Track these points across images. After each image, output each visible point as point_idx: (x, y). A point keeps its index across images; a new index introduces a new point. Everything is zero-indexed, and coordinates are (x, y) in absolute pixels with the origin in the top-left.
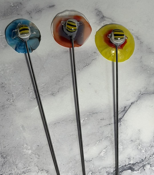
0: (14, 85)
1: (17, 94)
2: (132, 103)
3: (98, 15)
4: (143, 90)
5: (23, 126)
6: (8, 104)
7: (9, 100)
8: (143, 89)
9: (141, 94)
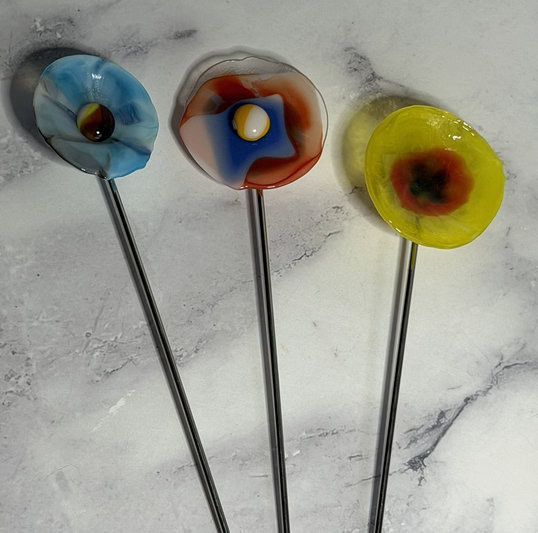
0: (35, 324)
1: (46, 355)
2: (467, 400)
3: (355, 70)
4: (509, 354)
5: (60, 476)
6: (11, 392)
7: (13, 379)
8: (509, 346)
9: (503, 366)
